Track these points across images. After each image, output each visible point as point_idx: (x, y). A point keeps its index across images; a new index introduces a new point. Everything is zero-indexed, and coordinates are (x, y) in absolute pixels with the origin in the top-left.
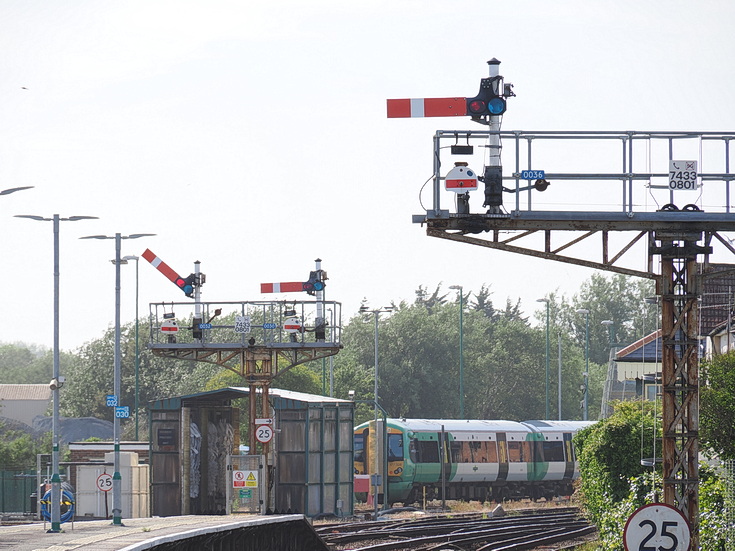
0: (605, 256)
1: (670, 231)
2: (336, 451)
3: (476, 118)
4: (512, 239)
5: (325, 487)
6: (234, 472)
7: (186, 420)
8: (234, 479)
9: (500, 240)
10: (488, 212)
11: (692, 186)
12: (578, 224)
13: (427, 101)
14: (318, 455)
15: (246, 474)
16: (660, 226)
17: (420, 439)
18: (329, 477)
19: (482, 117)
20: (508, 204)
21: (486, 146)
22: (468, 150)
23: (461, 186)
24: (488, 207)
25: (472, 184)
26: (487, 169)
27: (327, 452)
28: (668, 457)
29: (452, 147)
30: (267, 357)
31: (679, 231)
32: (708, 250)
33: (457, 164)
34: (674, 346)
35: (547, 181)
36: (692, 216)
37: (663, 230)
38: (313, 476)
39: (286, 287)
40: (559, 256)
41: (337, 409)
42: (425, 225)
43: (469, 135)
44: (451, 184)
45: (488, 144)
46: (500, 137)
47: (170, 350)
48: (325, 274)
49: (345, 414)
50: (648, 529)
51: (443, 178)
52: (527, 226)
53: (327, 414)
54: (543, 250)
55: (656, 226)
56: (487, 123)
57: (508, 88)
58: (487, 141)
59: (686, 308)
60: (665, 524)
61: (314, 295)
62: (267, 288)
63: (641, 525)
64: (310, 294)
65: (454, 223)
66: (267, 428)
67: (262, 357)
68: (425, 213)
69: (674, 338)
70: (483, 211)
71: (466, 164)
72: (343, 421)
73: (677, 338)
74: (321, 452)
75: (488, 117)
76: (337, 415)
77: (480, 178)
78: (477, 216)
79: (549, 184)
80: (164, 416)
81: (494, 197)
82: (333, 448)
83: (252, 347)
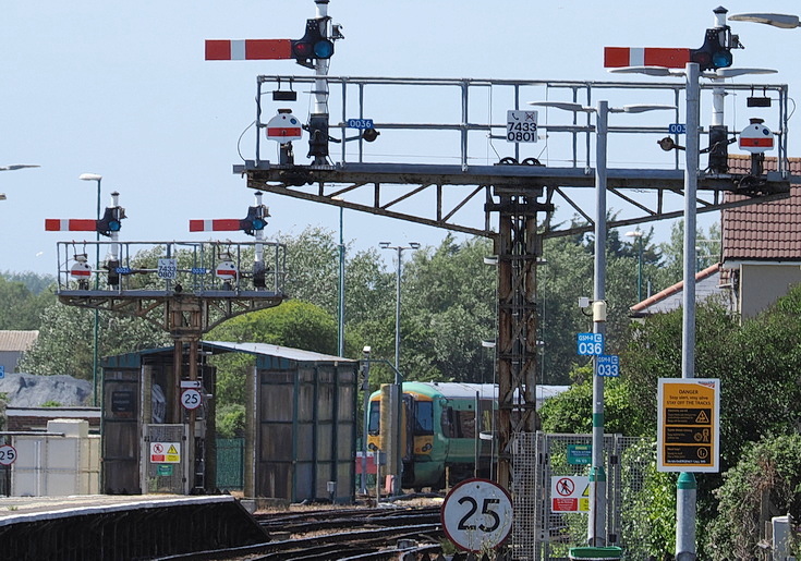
0: (439, 213)
1: (508, 186)
2: (334, 421)
3: (301, 62)
4: (338, 193)
5: (318, 466)
6: (153, 444)
7: (147, 380)
8: (152, 453)
9: (325, 194)
10: (313, 163)
11: (532, 138)
12: (409, 177)
13: (248, 42)
14: (310, 426)
15: (166, 446)
16: (498, 181)
17: (455, 408)
18: (324, 451)
19: (308, 61)
20: (334, 155)
21: (312, 92)
22: (291, 96)
23: (284, 135)
24: (313, 158)
25: (296, 132)
26: (313, 116)
27: (322, 422)
28: (503, 430)
29: (274, 92)
30: (196, 308)
31: (519, 186)
32: (549, 208)
33: (281, 111)
34: (511, 311)
35: (377, 130)
36: (531, 171)
37: (501, 185)
38: (303, 451)
39: (220, 225)
40: (388, 212)
41: (335, 369)
42: (245, 175)
43: (292, 80)
44: (272, 132)
45: (314, 90)
46: (328, 82)
47: (81, 297)
48: (266, 211)
49: (347, 376)
50: (468, 506)
51: (265, 125)
52: (354, 178)
53: (322, 375)
54: (373, 205)
55: (493, 181)
56: (313, 67)
57: (336, 30)
58: (313, 87)
59: (525, 269)
60: (487, 502)
61: (252, 234)
62: (196, 226)
63: (461, 501)
64: (249, 233)
65: (275, 175)
66: (196, 392)
67: (190, 307)
68: (244, 163)
69: (511, 302)
70: (308, 162)
71: (289, 111)
72: (344, 385)
73: (515, 302)
74: (314, 421)
75: (314, 61)
76: (335, 377)
77: (304, 127)
78: (301, 167)
79: (379, 134)
80: (120, 375)
81: (319, 147)
82: (330, 417)
83: (180, 296)
